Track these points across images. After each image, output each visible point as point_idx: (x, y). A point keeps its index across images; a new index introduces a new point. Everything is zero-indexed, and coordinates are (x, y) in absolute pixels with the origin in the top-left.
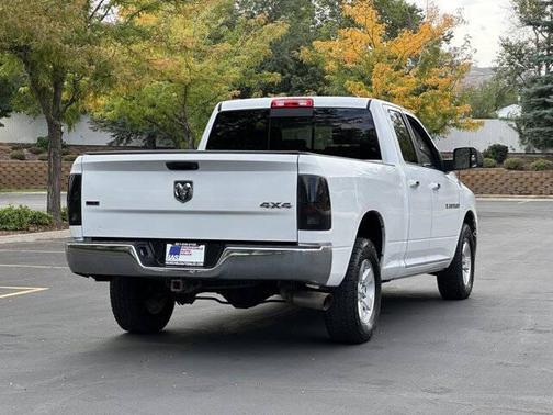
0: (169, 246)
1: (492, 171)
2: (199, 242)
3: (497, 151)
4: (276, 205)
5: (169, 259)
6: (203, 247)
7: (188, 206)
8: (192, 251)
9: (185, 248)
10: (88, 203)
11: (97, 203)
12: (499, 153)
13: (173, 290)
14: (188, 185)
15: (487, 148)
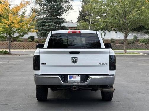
0: (69, 76)
1: (31, 43)
2: (79, 75)
3: (32, 37)
4: (103, 64)
5: (69, 80)
6: (80, 76)
7: (76, 64)
8: (76, 77)
9: (74, 76)
10: (42, 64)
11: (45, 64)
12: (32, 38)
13: (73, 89)
14: (76, 58)
15: (29, 37)
